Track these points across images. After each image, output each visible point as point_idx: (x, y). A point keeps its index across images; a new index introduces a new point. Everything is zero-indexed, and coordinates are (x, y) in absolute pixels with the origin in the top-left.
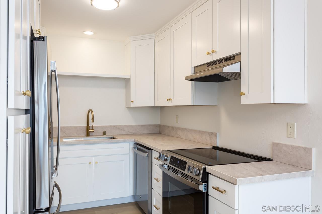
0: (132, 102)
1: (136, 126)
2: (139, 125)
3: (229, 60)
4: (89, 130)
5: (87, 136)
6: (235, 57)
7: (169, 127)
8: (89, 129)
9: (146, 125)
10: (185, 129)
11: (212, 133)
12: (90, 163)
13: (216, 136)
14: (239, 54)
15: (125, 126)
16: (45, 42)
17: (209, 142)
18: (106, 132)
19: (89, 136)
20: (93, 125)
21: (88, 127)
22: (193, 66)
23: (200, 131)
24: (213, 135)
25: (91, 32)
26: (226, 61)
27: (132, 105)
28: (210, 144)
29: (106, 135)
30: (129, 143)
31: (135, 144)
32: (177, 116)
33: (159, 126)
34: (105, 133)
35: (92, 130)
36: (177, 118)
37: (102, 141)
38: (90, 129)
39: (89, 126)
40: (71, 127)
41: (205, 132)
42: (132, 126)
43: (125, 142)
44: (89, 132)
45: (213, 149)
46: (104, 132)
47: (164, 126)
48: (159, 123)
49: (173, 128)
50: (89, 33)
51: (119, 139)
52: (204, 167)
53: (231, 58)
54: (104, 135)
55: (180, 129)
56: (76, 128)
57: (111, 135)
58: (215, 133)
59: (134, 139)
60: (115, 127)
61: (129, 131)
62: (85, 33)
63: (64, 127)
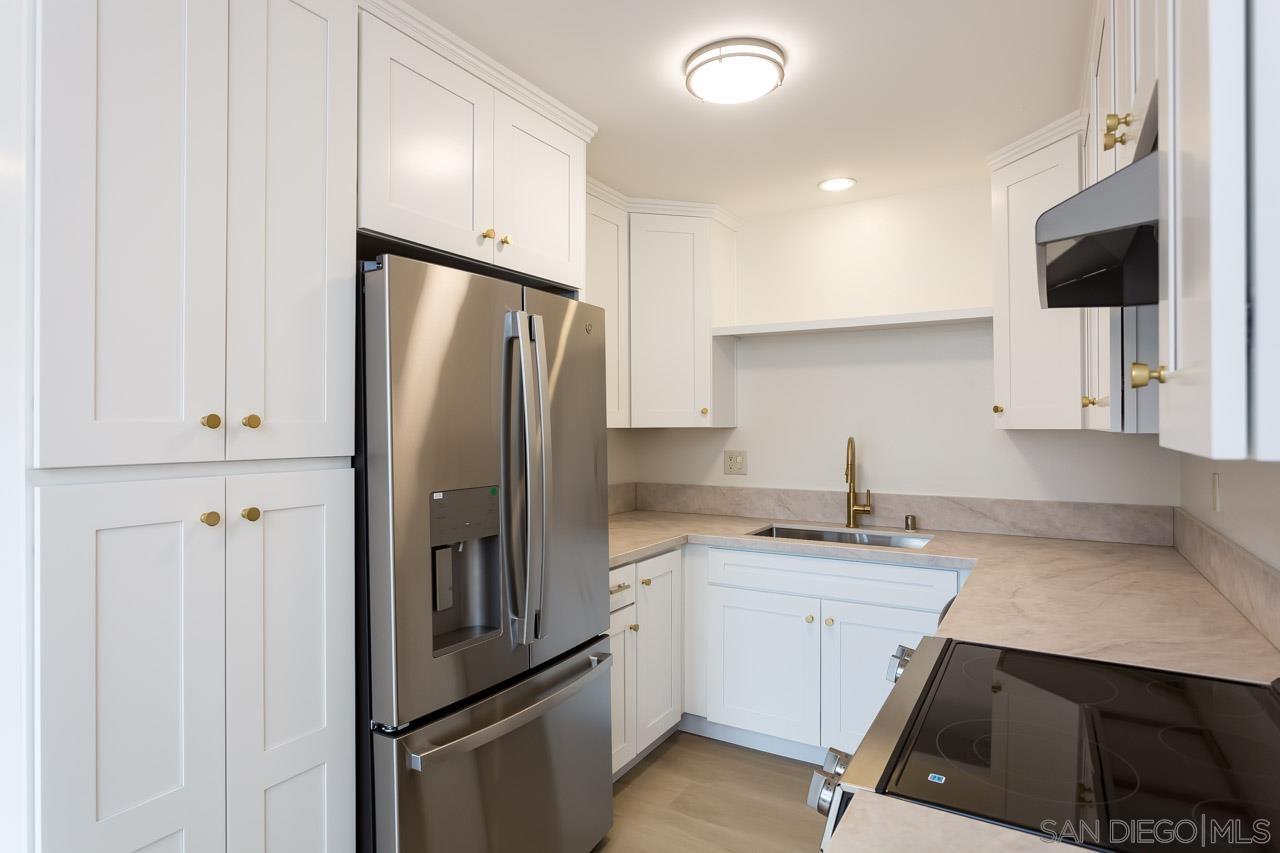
1: (1049, 504)
2: (1063, 505)
4: (856, 508)
5: (848, 525)
7: (1192, 524)
8: (855, 504)
9: (1101, 506)
15: (997, 502)
18: (914, 518)
19: (856, 525)
20: (868, 491)
21: (853, 497)
25: (844, 181)
27: (1010, 423)
29: (915, 528)
33: (1173, 514)
34: (911, 523)
35: (866, 506)
36: (1214, 485)
38: (859, 503)
39: (855, 495)
40: (805, 491)
42: (1030, 506)
44: (857, 511)
46: (907, 518)
49: (1201, 531)
54: (907, 527)
56: (819, 495)
60: (954, 501)
61: (1014, 524)
62: (826, 186)
63: (785, 492)
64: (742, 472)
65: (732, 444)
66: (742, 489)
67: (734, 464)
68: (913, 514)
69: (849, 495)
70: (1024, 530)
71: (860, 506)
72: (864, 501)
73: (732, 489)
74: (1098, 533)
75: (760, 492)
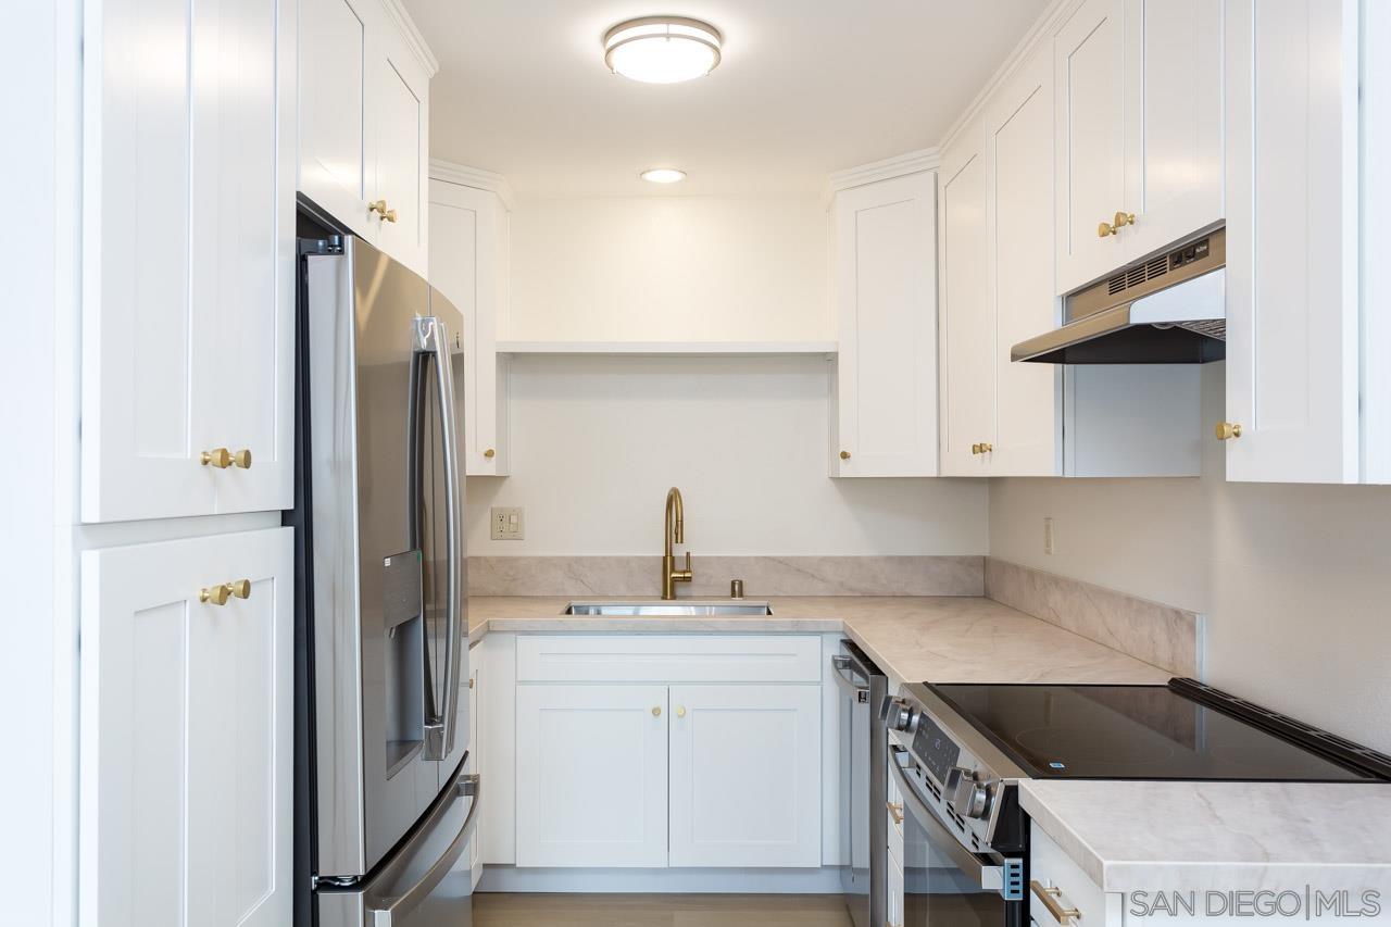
0: (845, 456)
1: (875, 560)
2: (889, 559)
3: (1189, 257)
4: (673, 575)
5: (664, 597)
6: (1211, 243)
7: (1017, 568)
8: (673, 570)
9: (921, 558)
10: (1077, 584)
11: (1177, 613)
12: (656, 712)
13: (1192, 627)
14: (1218, 231)
15: (824, 559)
16: (347, 257)
17: (1164, 655)
18: (741, 583)
19: (674, 597)
20: (688, 554)
21: (668, 562)
22: (1058, 294)
23: (1129, 600)
24: (1181, 621)
25: (674, 172)
26: (1177, 263)
27: (847, 470)
28: (1170, 665)
29: (741, 595)
30: (819, 638)
31: (842, 641)
32: (1048, 519)
33: (985, 563)
34: (737, 589)
35: (684, 572)
36: (1048, 527)
37: (701, 623)
38: (676, 568)
39: (673, 559)
40: (604, 558)
41: (1151, 606)
42: (857, 562)
43: (798, 631)
44: (674, 580)
45: (1173, 691)
46: (733, 583)
47: (1003, 566)
48: (983, 550)
49: (1032, 574)
50: (664, 176)
51: (781, 617)
52: (1010, 781)
53: (1198, 250)
54: (733, 595)
55: (1056, 581)
56: (623, 562)
57: (763, 598)
58: (1189, 613)
59: (841, 620)
60: (780, 562)
61: (842, 584)
62: (651, 177)
63: (578, 560)
64: (516, 535)
65: (503, 499)
66: (517, 559)
67: (506, 524)
68: (740, 579)
69: (665, 559)
70: (851, 590)
71: (677, 572)
72: (680, 566)
73: (502, 560)
74: (919, 587)
75: (544, 562)
